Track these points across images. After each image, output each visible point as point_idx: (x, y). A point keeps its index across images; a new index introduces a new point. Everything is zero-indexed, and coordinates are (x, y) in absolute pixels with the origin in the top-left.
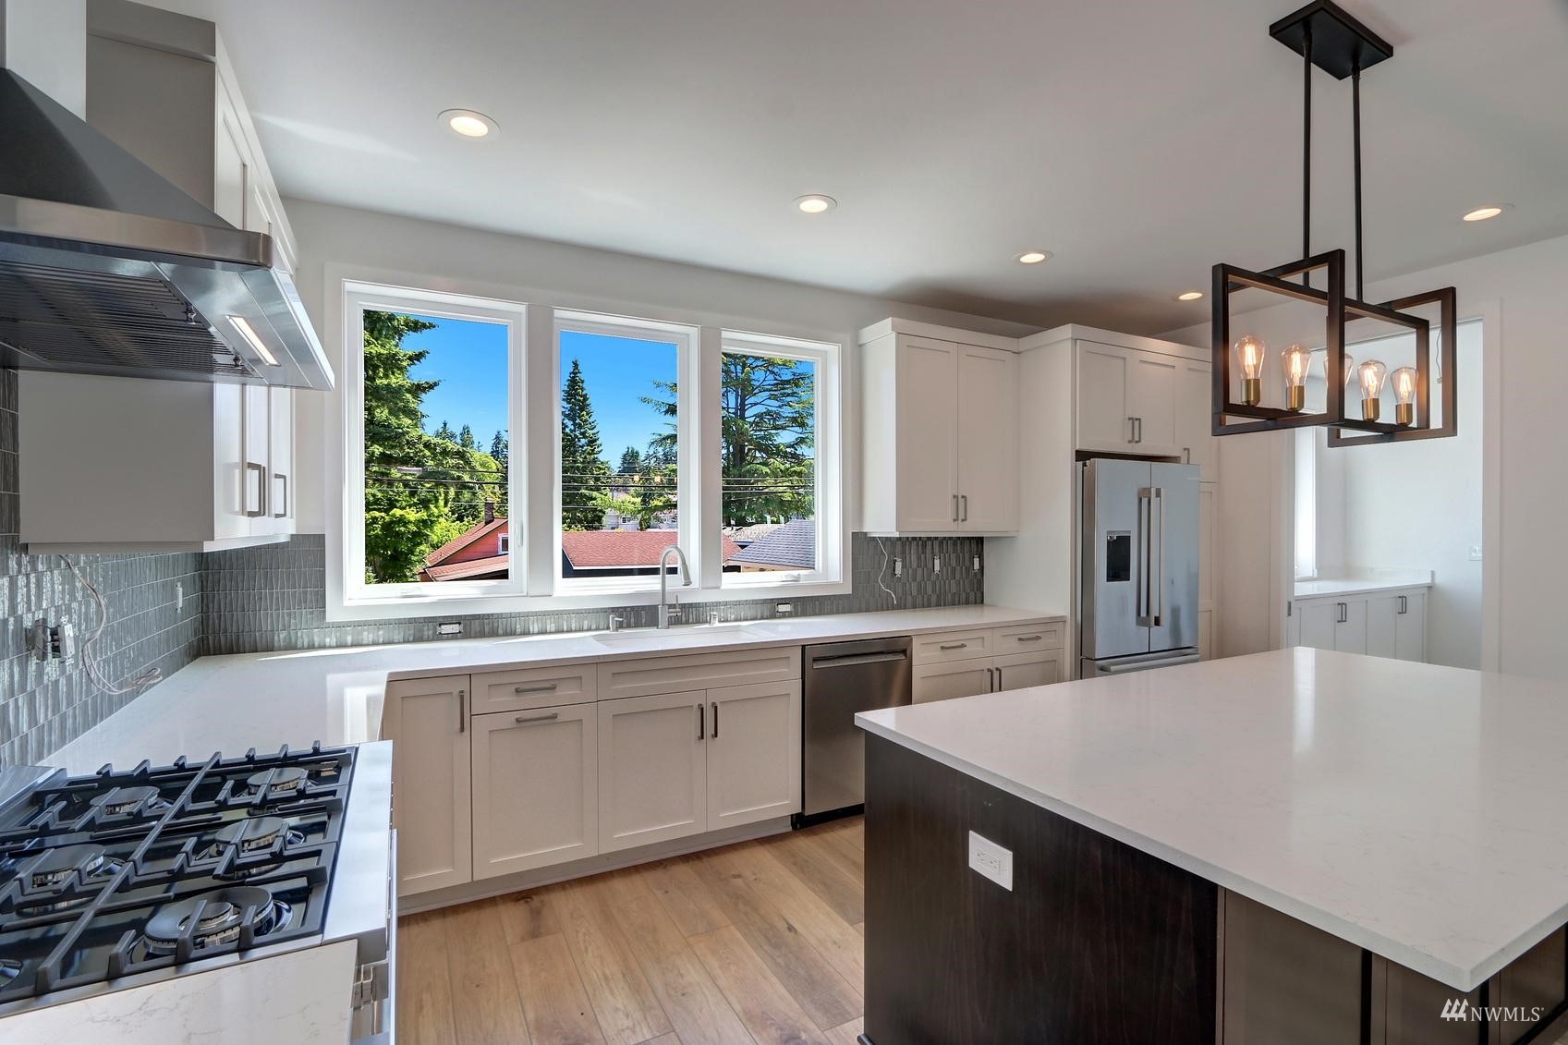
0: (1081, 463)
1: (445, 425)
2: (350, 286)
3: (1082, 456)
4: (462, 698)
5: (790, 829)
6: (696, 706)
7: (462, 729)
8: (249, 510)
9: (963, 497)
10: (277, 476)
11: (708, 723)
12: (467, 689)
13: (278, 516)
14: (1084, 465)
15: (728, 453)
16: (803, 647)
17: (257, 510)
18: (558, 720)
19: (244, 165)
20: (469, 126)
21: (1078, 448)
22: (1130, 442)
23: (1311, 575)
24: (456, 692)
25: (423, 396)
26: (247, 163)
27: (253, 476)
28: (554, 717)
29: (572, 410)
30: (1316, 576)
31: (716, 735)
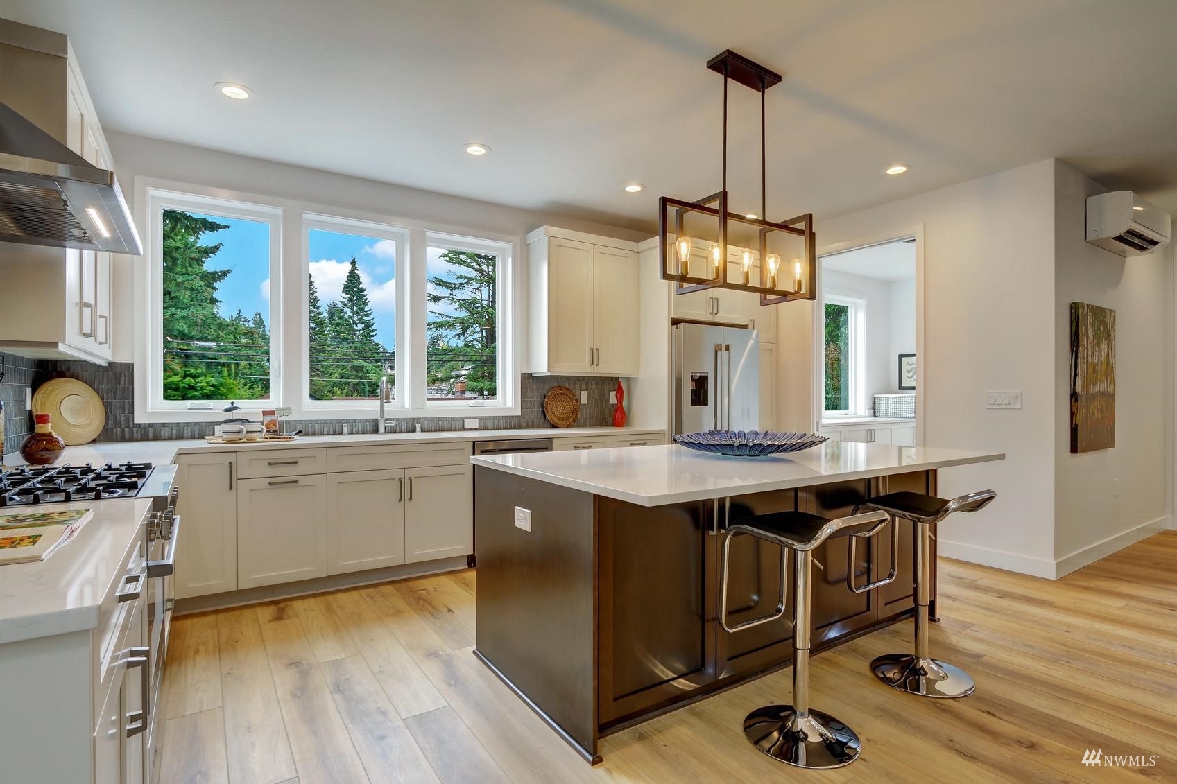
0: (675, 326)
1: (240, 311)
2: (153, 192)
3: (676, 322)
4: (231, 467)
5: (467, 567)
6: (397, 479)
7: (231, 488)
8: (84, 332)
9: (597, 349)
10: (101, 317)
11: (405, 489)
12: (233, 461)
13: (101, 343)
14: (677, 328)
15: (482, 337)
16: (474, 442)
17: (90, 332)
18: (299, 484)
19: (82, 115)
20: (235, 92)
21: (672, 316)
22: (711, 314)
23: (863, 414)
24: (227, 464)
25: (217, 285)
26: (84, 114)
27: (87, 311)
28: (296, 482)
29: (350, 300)
30: (867, 414)
31: (411, 499)
